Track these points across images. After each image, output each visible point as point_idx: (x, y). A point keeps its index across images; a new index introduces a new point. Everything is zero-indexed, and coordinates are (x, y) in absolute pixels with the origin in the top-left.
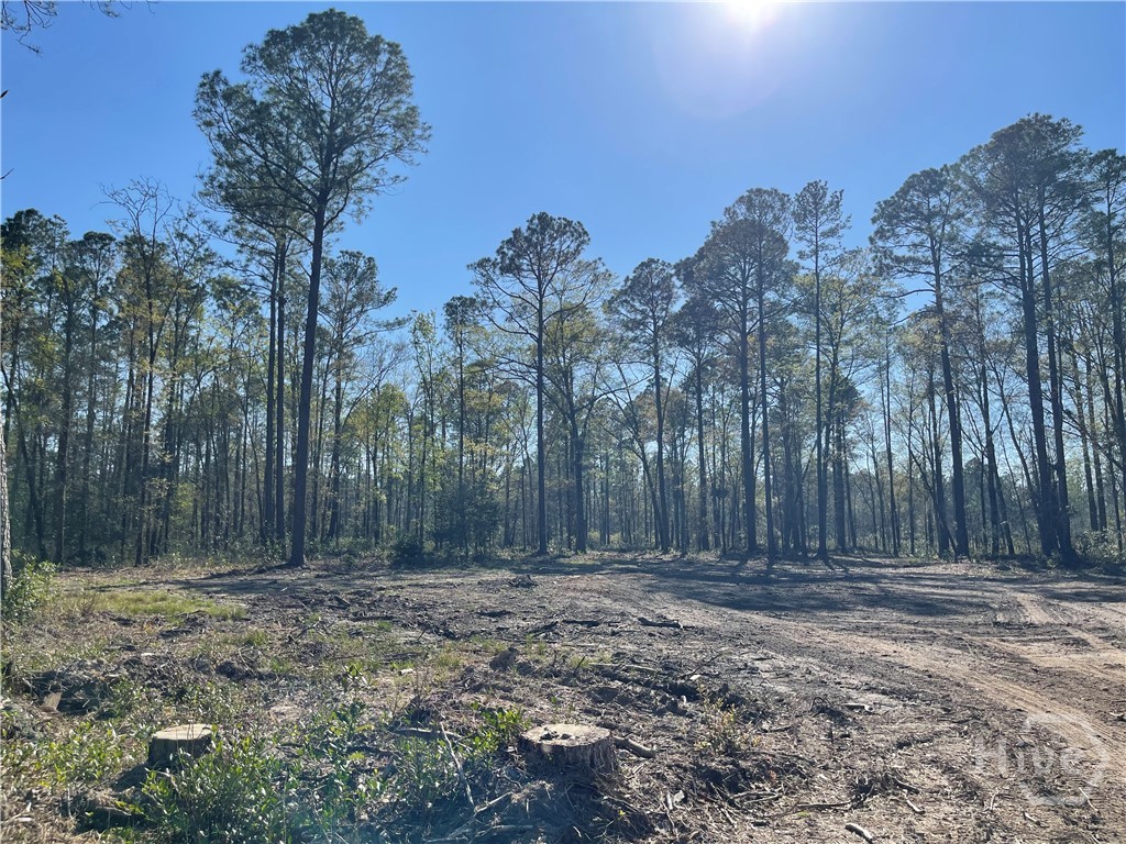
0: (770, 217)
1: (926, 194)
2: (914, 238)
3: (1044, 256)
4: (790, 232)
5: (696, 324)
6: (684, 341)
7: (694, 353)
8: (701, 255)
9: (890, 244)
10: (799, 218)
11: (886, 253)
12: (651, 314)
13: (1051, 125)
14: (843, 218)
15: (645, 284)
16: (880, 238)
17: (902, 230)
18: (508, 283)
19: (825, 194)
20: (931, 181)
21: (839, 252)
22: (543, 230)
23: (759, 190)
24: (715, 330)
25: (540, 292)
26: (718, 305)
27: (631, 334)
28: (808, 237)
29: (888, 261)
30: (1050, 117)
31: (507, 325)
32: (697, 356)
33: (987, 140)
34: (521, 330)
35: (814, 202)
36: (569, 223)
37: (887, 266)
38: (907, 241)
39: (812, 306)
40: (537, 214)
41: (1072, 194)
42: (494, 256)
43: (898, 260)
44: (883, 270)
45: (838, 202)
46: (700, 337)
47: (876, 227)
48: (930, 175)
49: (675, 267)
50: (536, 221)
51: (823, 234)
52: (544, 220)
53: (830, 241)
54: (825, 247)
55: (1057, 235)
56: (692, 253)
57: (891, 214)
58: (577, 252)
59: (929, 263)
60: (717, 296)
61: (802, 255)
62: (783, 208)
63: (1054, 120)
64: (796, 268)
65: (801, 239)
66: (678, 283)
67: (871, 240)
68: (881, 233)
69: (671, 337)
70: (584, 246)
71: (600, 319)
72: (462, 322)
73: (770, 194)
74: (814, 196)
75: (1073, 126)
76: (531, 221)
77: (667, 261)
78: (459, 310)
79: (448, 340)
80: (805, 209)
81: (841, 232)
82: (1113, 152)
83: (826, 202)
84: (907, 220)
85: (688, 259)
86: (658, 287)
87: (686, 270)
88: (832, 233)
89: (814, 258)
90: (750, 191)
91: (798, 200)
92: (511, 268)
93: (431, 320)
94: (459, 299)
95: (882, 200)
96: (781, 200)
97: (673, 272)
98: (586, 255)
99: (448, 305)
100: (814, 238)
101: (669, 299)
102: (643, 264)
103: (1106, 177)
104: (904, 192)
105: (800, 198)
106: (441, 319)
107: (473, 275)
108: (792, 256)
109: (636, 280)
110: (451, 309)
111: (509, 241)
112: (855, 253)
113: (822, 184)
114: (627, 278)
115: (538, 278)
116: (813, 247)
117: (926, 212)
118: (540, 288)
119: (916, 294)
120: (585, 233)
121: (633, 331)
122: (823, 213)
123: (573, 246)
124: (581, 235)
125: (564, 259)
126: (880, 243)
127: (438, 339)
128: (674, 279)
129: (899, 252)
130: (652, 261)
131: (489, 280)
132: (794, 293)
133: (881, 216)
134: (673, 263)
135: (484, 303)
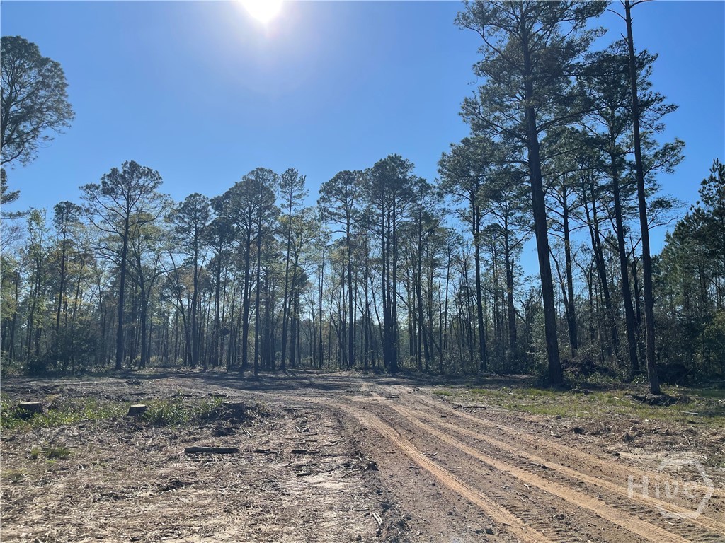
0: (267, 184)
1: (345, 184)
2: (340, 204)
3: (394, 221)
4: (278, 193)
5: (222, 231)
6: (212, 243)
7: (217, 250)
8: (227, 195)
9: (327, 205)
10: (283, 186)
11: (326, 209)
12: (194, 225)
13: (401, 161)
14: (305, 190)
15: (191, 207)
16: (323, 201)
17: (333, 199)
18: (107, 201)
19: (296, 177)
20: (347, 177)
21: (302, 208)
22: (132, 173)
23: (262, 169)
24: (232, 239)
25: (128, 208)
26: (235, 225)
27: (181, 236)
28: (287, 197)
29: (326, 213)
30: (401, 157)
31: (102, 226)
32: (219, 251)
33: (372, 166)
34: (112, 230)
35: (290, 179)
36: (150, 171)
37: (325, 216)
38: (335, 205)
39: (285, 230)
40: (129, 161)
42: (99, 183)
43: (331, 213)
44: (323, 218)
45: (303, 182)
46: (221, 241)
47: (321, 195)
48: (347, 173)
49: (211, 201)
50: (128, 165)
51: (295, 197)
52: (133, 166)
53: (297, 201)
54: (295, 204)
56: (222, 193)
57: (329, 190)
58: (154, 188)
59: (344, 218)
60: (235, 220)
61: (283, 206)
62: (275, 180)
64: (279, 211)
65: (283, 197)
66: (213, 211)
67: (318, 202)
68: (323, 199)
69: (205, 239)
70: (159, 185)
72: (67, 219)
73: (268, 172)
74: (291, 177)
75: (410, 163)
76: (125, 165)
78: (64, 211)
80: (286, 182)
81: (303, 197)
82: (424, 180)
83: (297, 181)
84: (336, 194)
85: (219, 197)
86: (200, 211)
87: (218, 203)
88: (299, 197)
89: (289, 209)
90: (258, 169)
91: (283, 177)
92: (108, 191)
93: (42, 214)
94: (66, 203)
95: (325, 182)
96: (274, 176)
97: (210, 203)
98: (160, 190)
100: (290, 198)
101: (206, 218)
102: (191, 196)
104: (335, 180)
107: (83, 193)
108: (277, 204)
109: (186, 205)
111: (109, 176)
112: (310, 209)
113: (296, 170)
115: (127, 200)
116: (289, 203)
117: (344, 192)
118: (128, 206)
119: (336, 231)
120: (160, 178)
121: (182, 234)
122: (295, 186)
123: (152, 184)
124: (157, 179)
126: (322, 204)
128: (210, 207)
129: (332, 210)
130: (196, 195)
131: (93, 197)
132: (277, 224)
133: (324, 190)
134: (210, 199)
135: (87, 211)
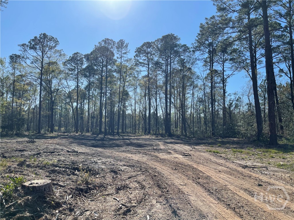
0: (110, 46)
1: (147, 48)
2: (144, 58)
3: (170, 66)
4: (115, 51)
5: (89, 72)
6: (86, 76)
7: (88, 80)
8: (92, 53)
9: (139, 58)
10: (118, 48)
11: (138, 61)
12: (77, 68)
13: (174, 36)
14: (128, 50)
15: (75, 59)
16: (137, 56)
17: (141, 55)
18: (32, 52)
19: (124, 43)
20: (148, 45)
21: (127, 58)
22: (44, 39)
23: (108, 39)
24: (94, 74)
25: (42, 56)
26: (95, 68)
27: (70, 72)
29: (138, 63)
30: (174, 35)
31: (31, 65)
32: (89, 81)
33: (161, 37)
34: (35, 67)
35: (121, 45)
36: (53, 38)
37: (138, 64)
38: (142, 58)
39: (119, 71)
40: (43, 33)
41: (177, 53)
42: (27, 43)
43: (140, 63)
44: (136, 65)
45: (127, 46)
46: (90, 76)
47: (135, 54)
48: (148, 43)
49: (84, 56)
50: (42, 35)
51: (123, 53)
52: (45, 36)
53: (124, 55)
54: (123, 57)
55: (173, 62)
56: (89, 53)
57: (139, 51)
58: (55, 46)
59: (146, 64)
60: (95, 65)
61: (118, 58)
62: (114, 45)
63: (175, 36)
64: (116, 61)
65: (118, 53)
66: (85, 60)
67: (134, 57)
68: (137, 55)
69: (82, 75)
70: (57, 45)
71: (62, 67)
72: (15, 62)
73: (111, 40)
74: (122, 43)
75: (179, 38)
76: (41, 35)
77: (82, 54)
78: (14, 59)
79: (10, 67)
80: (119, 46)
81: (127, 53)
82: (186, 45)
83: (124, 45)
84: (143, 53)
85: (88, 54)
86: (79, 60)
87: (87, 57)
88: (125, 53)
89: (120, 59)
90: (106, 39)
92: (33, 48)
93: (4, 60)
94: (15, 55)
95: (137, 47)
96: (113, 42)
97: (84, 57)
98: (58, 48)
99: (11, 56)
100: (121, 54)
101: (82, 64)
102: (75, 53)
103: (184, 50)
104: (142, 46)
105: (118, 43)
106: (8, 60)
107: (19, 48)
108: (115, 58)
109: (73, 58)
110: (11, 57)
111: (33, 40)
112: (131, 59)
113: (124, 40)
114: (70, 57)
115: (42, 52)
116: (121, 56)
117: (147, 52)
118: (42, 55)
119: (143, 71)
120: (58, 41)
121: (71, 71)
122: (124, 48)
123: (54, 45)
124: (56, 42)
125: (51, 48)
126: (136, 58)
127: (6, 66)
128: (84, 59)
129: (141, 61)
130: (78, 53)
131: (25, 50)
132: (115, 67)
133: (137, 51)
134: (84, 55)
135: (23, 57)
